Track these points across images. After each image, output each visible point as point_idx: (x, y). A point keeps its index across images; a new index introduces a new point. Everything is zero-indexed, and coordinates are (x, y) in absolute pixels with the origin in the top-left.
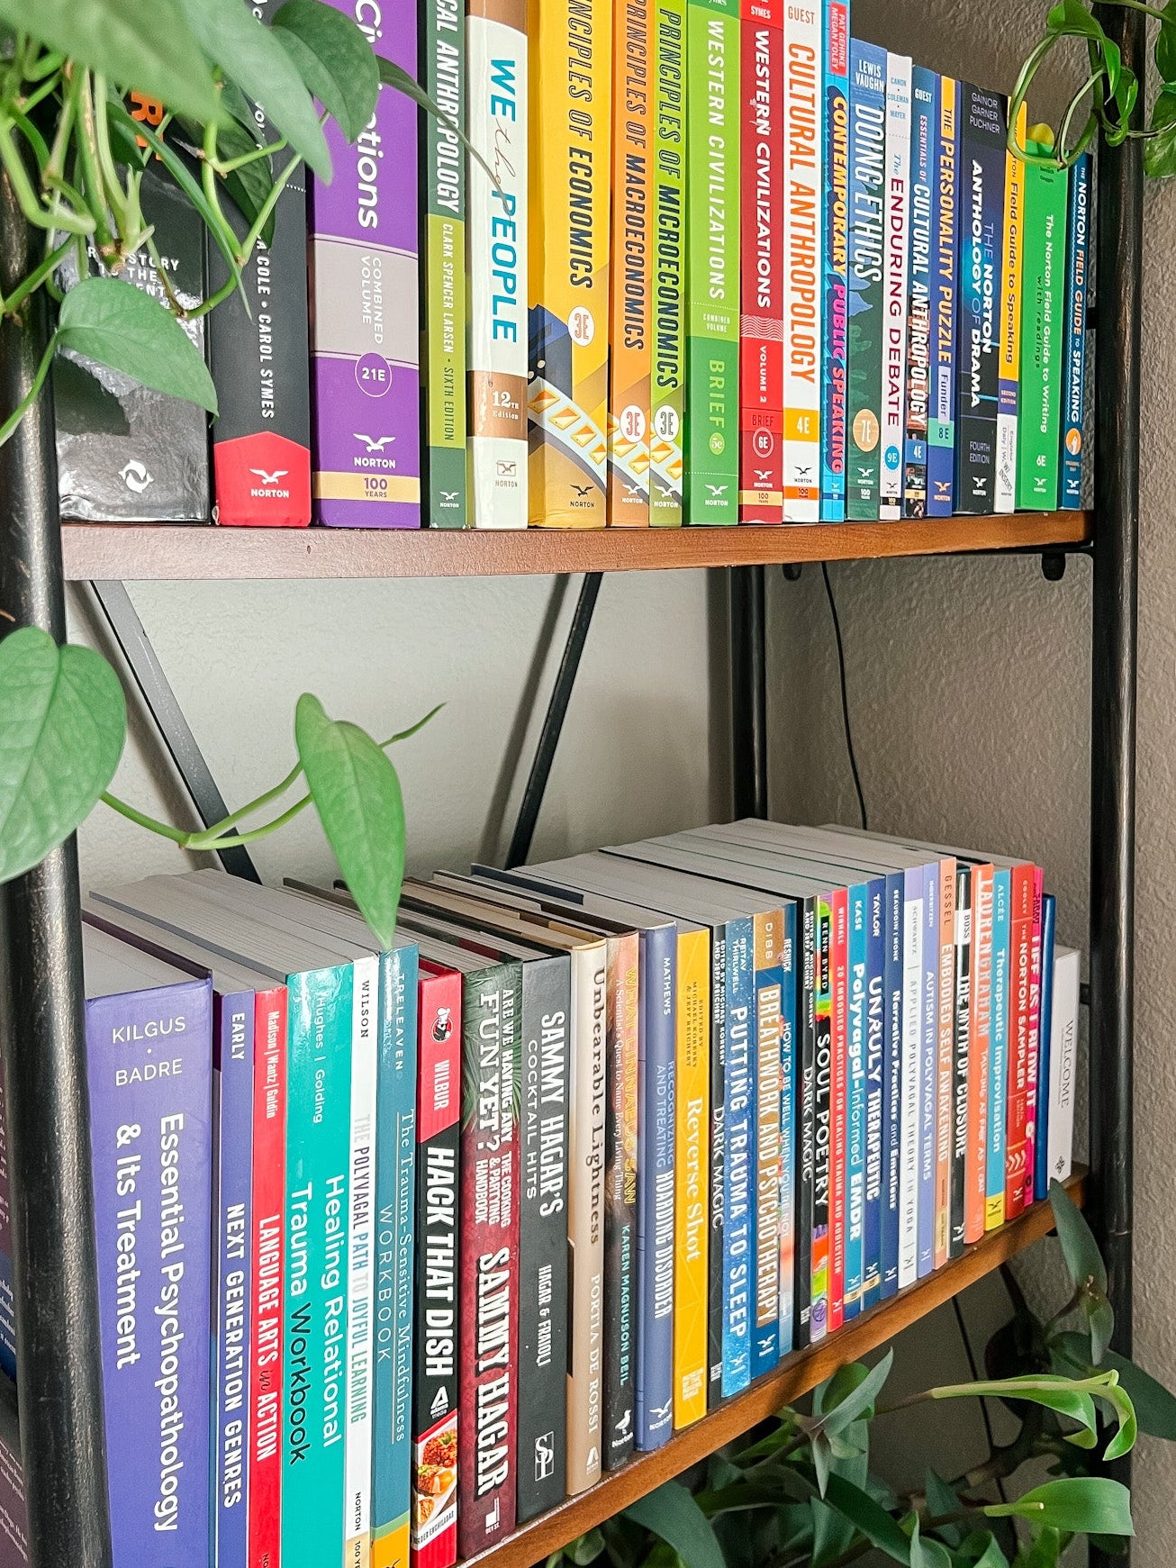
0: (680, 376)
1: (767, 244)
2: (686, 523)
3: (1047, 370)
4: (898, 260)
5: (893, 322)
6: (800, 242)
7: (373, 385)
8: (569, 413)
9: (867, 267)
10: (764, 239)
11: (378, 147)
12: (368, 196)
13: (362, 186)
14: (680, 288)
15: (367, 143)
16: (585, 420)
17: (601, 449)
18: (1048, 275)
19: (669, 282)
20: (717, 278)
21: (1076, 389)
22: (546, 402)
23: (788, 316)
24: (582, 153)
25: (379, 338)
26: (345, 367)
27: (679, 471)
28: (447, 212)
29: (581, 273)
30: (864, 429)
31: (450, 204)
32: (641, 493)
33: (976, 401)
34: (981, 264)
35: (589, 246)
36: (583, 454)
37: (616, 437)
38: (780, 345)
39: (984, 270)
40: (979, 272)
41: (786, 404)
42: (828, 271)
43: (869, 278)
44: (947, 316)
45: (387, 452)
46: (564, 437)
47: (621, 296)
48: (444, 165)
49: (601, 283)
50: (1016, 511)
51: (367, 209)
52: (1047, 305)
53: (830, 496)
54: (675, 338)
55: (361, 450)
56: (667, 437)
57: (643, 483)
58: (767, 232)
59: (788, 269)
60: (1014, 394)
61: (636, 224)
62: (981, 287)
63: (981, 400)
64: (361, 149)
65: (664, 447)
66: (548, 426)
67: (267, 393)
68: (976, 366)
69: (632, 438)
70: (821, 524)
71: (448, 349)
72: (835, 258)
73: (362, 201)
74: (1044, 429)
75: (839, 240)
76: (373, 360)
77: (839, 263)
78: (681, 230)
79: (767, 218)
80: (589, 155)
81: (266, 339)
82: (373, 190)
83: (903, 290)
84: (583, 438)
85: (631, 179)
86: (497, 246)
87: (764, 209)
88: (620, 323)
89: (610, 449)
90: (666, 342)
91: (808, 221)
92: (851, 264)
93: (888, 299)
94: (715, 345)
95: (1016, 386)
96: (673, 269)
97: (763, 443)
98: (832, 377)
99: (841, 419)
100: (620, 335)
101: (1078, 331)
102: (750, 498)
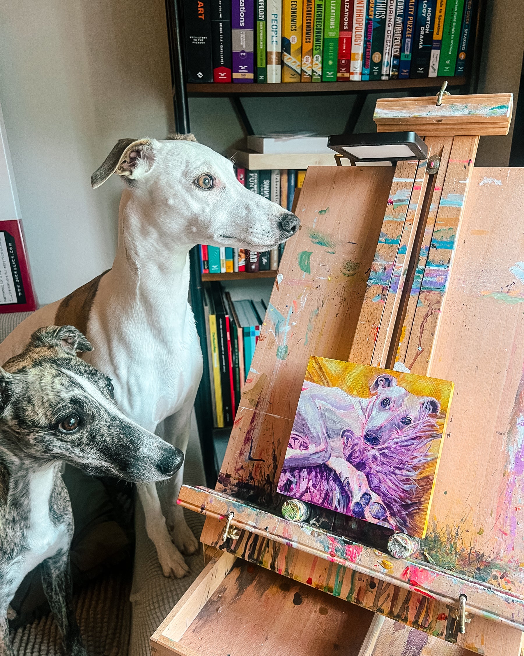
0: (321, 48)
1: (348, 13)
2: (322, 82)
3: (453, 36)
4: (391, 12)
5: (389, 28)
6: (359, 11)
7: (243, 56)
8: (290, 59)
9: (380, 15)
10: (347, 12)
11: (244, 10)
12: (242, 20)
13: (241, 18)
14: (322, 28)
15: (242, 9)
16: (294, 60)
17: (299, 66)
18: (456, 8)
19: (319, 27)
20: (332, 23)
21: (465, 40)
22: (285, 57)
23: (354, 30)
24: (294, 2)
25: (244, 47)
26: (238, 53)
27: (321, 69)
28: (261, 20)
29: (294, 28)
30: (376, 57)
31: (262, 18)
32: (309, 75)
33: (421, 47)
34: (427, 9)
35: (296, 22)
36: (294, 67)
37: (303, 63)
38: (351, 38)
39: (427, 10)
40: (425, 10)
41: (352, 52)
42: (367, 17)
43: (381, 18)
44: (410, 25)
45: (246, 69)
46: (289, 64)
47: (305, 31)
48: (261, 11)
49: (299, 30)
50: (438, 76)
51: (242, 22)
52: (455, 16)
53: (364, 74)
54: (320, 39)
55: (240, 69)
56: (317, 62)
57: (310, 73)
58: (348, 10)
59: (355, 18)
60: (439, 44)
61: (309, 15)
62: (426, 15)
63: (423, 47)
64: (241, 11)
65: (316, 64)
66: (285, 62)
67: (222, 60)
68: (422, 37)
69: (307, 63)
70: (362, 81)
71: (261, 48)
72: (370, 14)
73: (241, 21)
74: (450, 53)
75: (371, 9)
76: (243, 52)
77: (371, 15)
78: (323, 14)
79: (348, 7)
80: (296, 2)
81: (222, 50)
82: (243, 18)
83: (393, 20)
84: (294, 64)
85: (308, 5)
86: (273, 25)
87: (347, 5)
88: (304, 37)
89: (301, 66)
90: (317, 40)
91: (362, 5)
92: (375, 15)
93: (387, 23)
94: (332, 40)
95: (440, 41)
96: (320, 23)
97: (343, 62)
98: (367, 45)
99: (369, 55)
100: (304, 40)
101: (467, 23)
102: (339, 75)
